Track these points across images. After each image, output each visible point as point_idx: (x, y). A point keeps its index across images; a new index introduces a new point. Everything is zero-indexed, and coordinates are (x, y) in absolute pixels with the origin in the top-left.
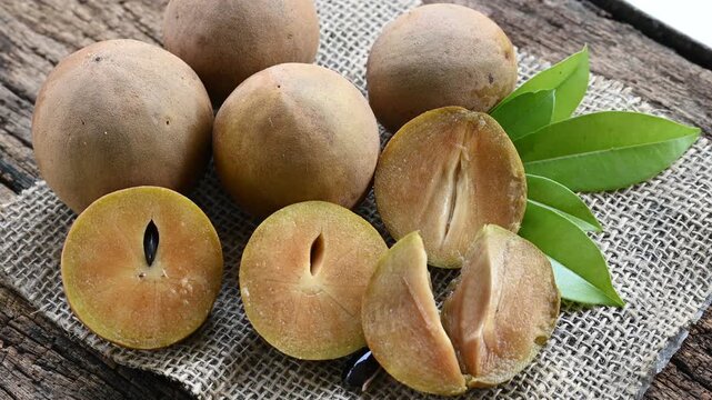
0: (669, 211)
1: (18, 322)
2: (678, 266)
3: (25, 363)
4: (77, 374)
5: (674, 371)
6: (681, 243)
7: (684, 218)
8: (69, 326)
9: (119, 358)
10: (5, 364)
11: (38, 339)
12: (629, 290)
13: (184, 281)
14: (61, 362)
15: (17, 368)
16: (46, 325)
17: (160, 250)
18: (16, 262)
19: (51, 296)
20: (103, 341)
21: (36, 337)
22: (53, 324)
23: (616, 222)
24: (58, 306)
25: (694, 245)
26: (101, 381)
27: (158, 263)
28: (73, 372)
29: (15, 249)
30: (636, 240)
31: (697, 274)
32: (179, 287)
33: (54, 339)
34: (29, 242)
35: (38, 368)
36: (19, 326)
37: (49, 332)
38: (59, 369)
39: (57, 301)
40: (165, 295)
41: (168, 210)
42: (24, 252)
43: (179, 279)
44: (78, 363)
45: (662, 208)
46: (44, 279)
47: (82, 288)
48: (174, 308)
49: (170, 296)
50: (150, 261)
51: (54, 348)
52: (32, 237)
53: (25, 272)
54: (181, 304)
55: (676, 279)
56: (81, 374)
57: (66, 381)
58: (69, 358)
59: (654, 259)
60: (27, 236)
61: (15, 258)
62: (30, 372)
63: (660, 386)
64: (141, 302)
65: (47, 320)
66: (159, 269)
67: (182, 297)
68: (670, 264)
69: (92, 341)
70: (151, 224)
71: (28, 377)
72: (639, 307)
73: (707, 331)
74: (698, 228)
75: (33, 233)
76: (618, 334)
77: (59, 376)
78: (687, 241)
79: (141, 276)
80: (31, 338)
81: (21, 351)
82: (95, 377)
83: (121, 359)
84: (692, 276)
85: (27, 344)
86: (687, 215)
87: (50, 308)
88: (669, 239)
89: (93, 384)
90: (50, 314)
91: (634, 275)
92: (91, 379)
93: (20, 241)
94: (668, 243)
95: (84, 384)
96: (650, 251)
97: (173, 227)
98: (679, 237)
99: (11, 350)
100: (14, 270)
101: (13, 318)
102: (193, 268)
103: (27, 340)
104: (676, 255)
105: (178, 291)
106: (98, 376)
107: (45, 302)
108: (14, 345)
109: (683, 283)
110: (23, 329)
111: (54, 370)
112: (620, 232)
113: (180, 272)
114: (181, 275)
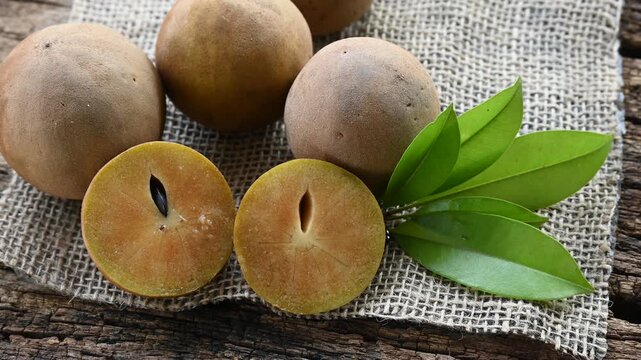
0: (548, 10)
1: (58, 315)
2: (579, 49)
3: (88, 346)
4: (144, 336)
5: (632, 126)
6: (572, 30)
7: (564, 11)
8: (112, 299)
9: (174, 307)
10: (71, 354)
11: (87, 322)
12: (555, 80)
13: (202, 218)
14: (121, 332)
15: (85, 353)
16: (88, 307)
17: (170, 198)
18: (31, 263)
19: (77, 281)
20: (150, 300)
21: (84, 321)
22: (95, 303)
23: (510, 34)
24: (89, 286)
25: (584, 28)
26: (168, 332)
27: (172, 211)
28: (137, 335)
29: (24, 252)
30: (535, 42)
31: (598, 48)
32: (199, 226)
33: (102, 316)
34: (31, 241)
35: (103, 345)
36: (63, 318)
37: (93, 312)
38: (123, 337)
39: (86, 282)
40: (190, 237)
41: (162, 159)
42: (32, 252)
43: (197, 218)
44: (136, 326)
45: (540, 10)
46: (63, 268)
47: (114, 259)
48: (202, 246)
49: (194, 236)
50: (164, 213)
51: (107, 323)
52: (32, 238)
53: (43, 269)
54: (207, 240)
55: (584, 59)
56: (147, 333)
57: (136, 345)
58: (126, 326)
59: (558, 50)
60: (27, 238)
61: (29, 259)
62: (98, 351)
63: (630, 141)
64: (171, 251)
65: (86, 302)
66: (176, 217)
67: (206, 233)
68: (573, 49)
69: (139, 303)
70: (153, 177)
71: (98, 356)
72: (571, 91)
73: (636, 88)
74: (579, 14)
75: (30, 234)
76: (568, 117)
77: (127, 344)
78: (576, 27)
79: (162, 228)
80: (80, 324)
81: (79, 338)
82: (161, 331)
83: (177, 307)
84: (595, 52)
85: (80, 329)
86: (565, 7)
87: (83, 290)
88: (561, 31)
89: (163, 337)
90: (86, 296)
91: (550, 69)
92: (158, 334)
93: (24, 244)
94: (562, 35)
95: (154, 341)
96: (552, 46)
97: (173, 174)
98: (568, 26)
99: (68, 341)
100: (34, 270)
101: (51, 314)
102: (205, 204)
103: (78, 327)
104: (574, 41)
105: (199, 229)
106: (163, 328)
107: (75, 287)
108: (69, 335)
109: (592, 60)
110: (68, 320)
111: (120, 340)
112: (518, 41)
113: (196, 211)
114: (197, 213)
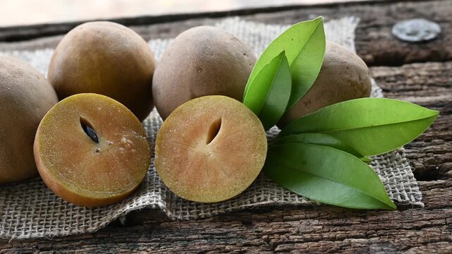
13: (124, 140)
17: (98, 132)
27: (101, 139)
32: (123, 145)
40: (119, 154)
41: (85, 106)
43: (120, 140)
48: (129, 158)
49: (122, 153)
50: (96, 141)
54: (131, 154)
64: (108, 165)
66: (105, 143)
67: (129, 149)
70: (81, 119)
90: (22, 236)
97: (94, 114)
102: (123, 130)
105: (124, 147)
113: (117, 136)
114: (119, 137)
